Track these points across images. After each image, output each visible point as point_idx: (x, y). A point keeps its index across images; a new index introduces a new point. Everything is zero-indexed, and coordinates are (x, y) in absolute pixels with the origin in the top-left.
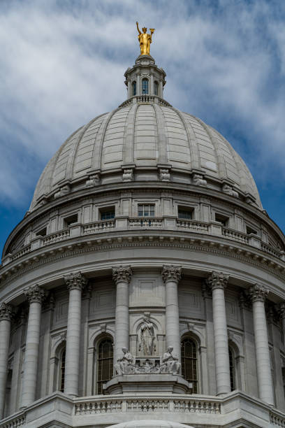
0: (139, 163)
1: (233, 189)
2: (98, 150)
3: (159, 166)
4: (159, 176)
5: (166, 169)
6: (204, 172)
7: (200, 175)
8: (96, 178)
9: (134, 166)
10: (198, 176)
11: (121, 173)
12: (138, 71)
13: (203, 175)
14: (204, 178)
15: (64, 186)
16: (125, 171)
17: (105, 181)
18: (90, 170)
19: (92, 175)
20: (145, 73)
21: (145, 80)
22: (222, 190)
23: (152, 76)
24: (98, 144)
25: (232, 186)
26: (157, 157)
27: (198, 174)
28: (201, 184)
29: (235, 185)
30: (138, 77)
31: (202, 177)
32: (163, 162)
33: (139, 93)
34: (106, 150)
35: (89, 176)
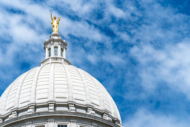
0: (57, 100)
1: (108, 116)
2: (33, 91)
3: (69, 103)
4: (69, 109)
5: (73, 104)
6: (94, 106)
7: (91, 108)
8: (33, 108)
9: (55, 102)
10: (90, 109)
11: (47, 106)
12: (52, 42)
13: (93, 108)
14: (93, 110)
15: (14, 111)
16: (50, 105)
17: (38, 110)
18: (29, 103)
19: (31, 106)
20: (56, 44)
21: (56, 47)
22: (102, 117)
23: (60, 46)
24: (34, 87)
25: (108, 114)
26: (67, 97)
27: (90, 107)
28: (92, 113)
29: (110, 114)
30: (52, 45)
31: (92, 109)
32: (71, 100)
33: (53, 55)
34: (38, 92)
35: (29, 106)
